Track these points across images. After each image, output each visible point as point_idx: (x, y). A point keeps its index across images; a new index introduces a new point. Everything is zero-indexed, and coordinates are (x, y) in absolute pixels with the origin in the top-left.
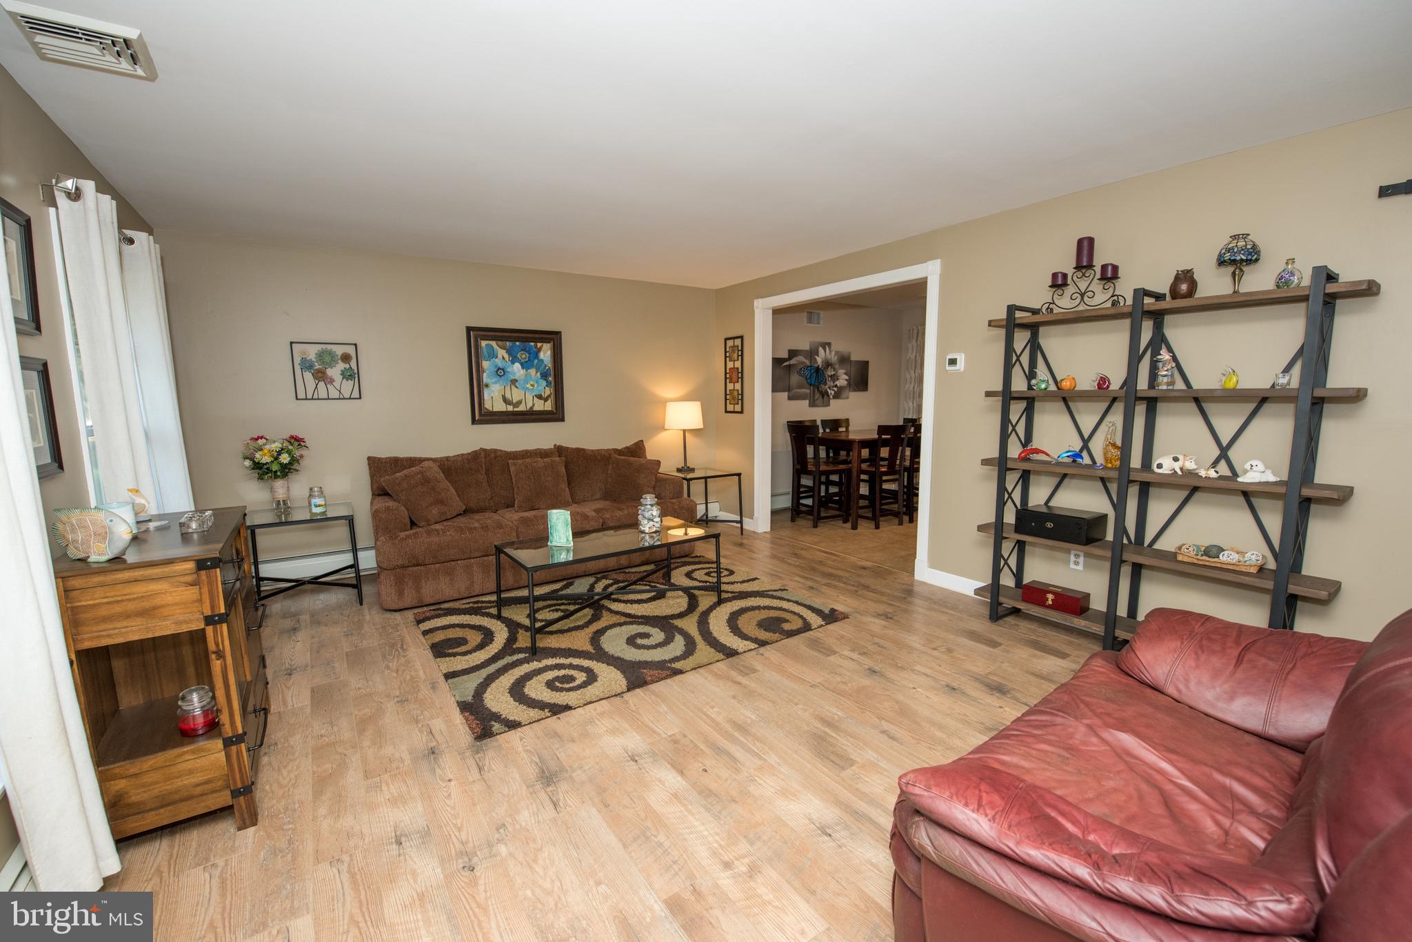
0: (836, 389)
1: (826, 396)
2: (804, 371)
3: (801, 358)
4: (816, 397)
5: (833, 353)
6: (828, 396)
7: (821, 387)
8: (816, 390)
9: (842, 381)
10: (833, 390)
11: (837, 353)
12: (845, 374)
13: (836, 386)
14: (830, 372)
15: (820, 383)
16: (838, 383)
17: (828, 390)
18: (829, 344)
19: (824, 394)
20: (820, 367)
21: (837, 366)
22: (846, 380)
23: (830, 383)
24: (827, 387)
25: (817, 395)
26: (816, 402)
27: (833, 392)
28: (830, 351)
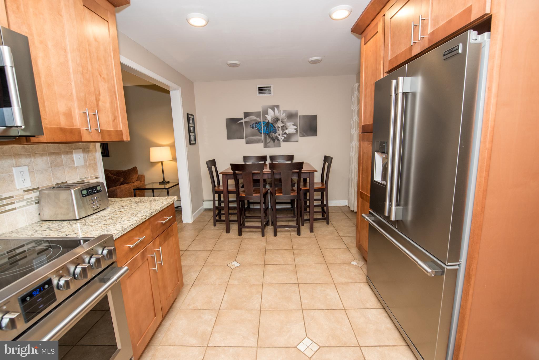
0: (285, 136)
1: (276, 141)
2: (255, 125)
3: (253, 117)
4: (268, 141)
5: (282, 112)
6: (278, 140)
7: (272, 135)
8: (267, 137)
9: (291, 129)
10: (283, 136)
11: (284, 111)
12: (293, 125)
13: (285, 133)
14: (280, 124)
15: (270, 132)
16: (287, 131)
17: (278, 136)
18: (278, 107)
19: (275, 139)
20: (270, 122)
21: (285, 120)
22: (294, 129)
23: (280, 132)
24: (277, 134)
25: (269, 140)
26: (268, 144)
27: (283, 138)
28: (279, 111)
